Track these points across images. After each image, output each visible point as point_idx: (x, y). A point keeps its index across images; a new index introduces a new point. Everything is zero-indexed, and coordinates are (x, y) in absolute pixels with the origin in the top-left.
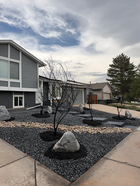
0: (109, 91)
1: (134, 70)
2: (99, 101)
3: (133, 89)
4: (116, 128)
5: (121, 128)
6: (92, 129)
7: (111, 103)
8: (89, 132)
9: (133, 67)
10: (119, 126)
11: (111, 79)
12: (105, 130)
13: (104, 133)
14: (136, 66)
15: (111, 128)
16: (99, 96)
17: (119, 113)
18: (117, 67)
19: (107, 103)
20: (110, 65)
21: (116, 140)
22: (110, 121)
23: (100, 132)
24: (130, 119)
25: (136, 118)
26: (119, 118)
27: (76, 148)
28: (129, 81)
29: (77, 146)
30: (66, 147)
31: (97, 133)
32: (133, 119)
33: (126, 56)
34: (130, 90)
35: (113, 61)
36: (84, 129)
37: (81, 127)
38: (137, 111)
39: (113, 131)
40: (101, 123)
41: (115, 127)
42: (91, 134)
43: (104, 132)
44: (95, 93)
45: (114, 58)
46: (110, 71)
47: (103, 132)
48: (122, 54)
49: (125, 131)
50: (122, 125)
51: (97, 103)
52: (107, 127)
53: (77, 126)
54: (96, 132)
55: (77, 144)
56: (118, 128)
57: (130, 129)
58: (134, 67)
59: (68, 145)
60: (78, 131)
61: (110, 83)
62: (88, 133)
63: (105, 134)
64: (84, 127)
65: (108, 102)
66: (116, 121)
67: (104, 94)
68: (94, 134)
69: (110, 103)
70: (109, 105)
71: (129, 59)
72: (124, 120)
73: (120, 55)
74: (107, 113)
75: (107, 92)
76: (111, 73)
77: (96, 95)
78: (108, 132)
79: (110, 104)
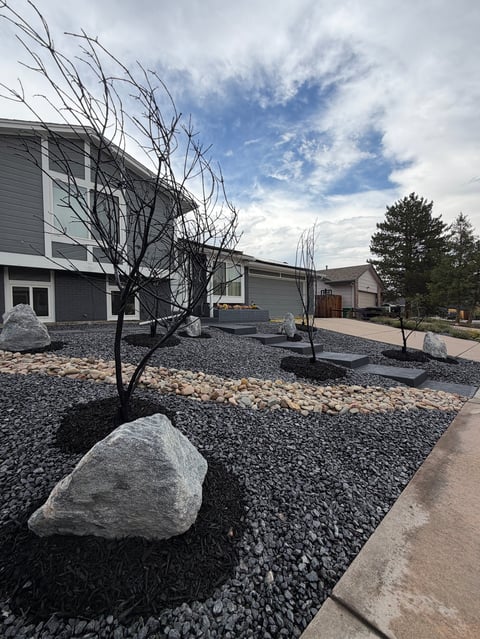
0: (374, 289)
1: (441, 236)
2: (346, 310)
3: (439, 283)
4: (399, 389)
5: (416, 391)
6: (309, 391)
7: (378, 315)
8: (293, 405)
9: (440, 226)
10: (410, 383)
11: (380, 259)
12: (359, 397)
13: (353, 411)
14: (449, 225)
15: (378, 390)
16: (347, 298)
17: (405, 340)
18: (397, 229)
19: (368, 315)
20: (378, 225)
21: (407, 451)
22: (374, 363)
23: (338, 407)
24: (440, 359)
25: (457, 358)
26: (404, 356)
27: (170, 520)
28: (429, 263)
29: (177, 511)
30: (108, 513)
31: (324, 412)
32: (451, 361)
33: (422, 199)
34: (429, 286)
35: (388, 213)
36: (277, 391)
37: (268, 381)
38: (454, 336)
39: (386, 404)
40: (344, 372)
41: (394, 386)
42: (296, 415)
43: (354, 407)
44: (335, 292)
45: (390, 206)
46: (377, 239)
47: (347, 406)
48: (412, 197)
49: (434, 404)
50: (417, 379)
51: (340, 317)
52: (365, 387)
53: (252, 380)
54: (318, 407)
55: (174, 501)
56: (407, 390)
57: (451, 397)
58: (444, 226)
59: (116, 503)
60: (249, 402)
61: (378, 269)
62: (289, 408)
63: (355, 414)
64: (279, 381)
65: (369, 312)
66: (393, 365)
67: (360, 294)
68: (312, 414)
69: (374, 315)
70: (373, 322)
71: (430, 206)
72: (423, 361)
73: (406, 199)
74: (365, 341)
75: (369, 290)
76: (380, 243)
77: (340, 298)
78: (368, 405)
79: (376, 318)
